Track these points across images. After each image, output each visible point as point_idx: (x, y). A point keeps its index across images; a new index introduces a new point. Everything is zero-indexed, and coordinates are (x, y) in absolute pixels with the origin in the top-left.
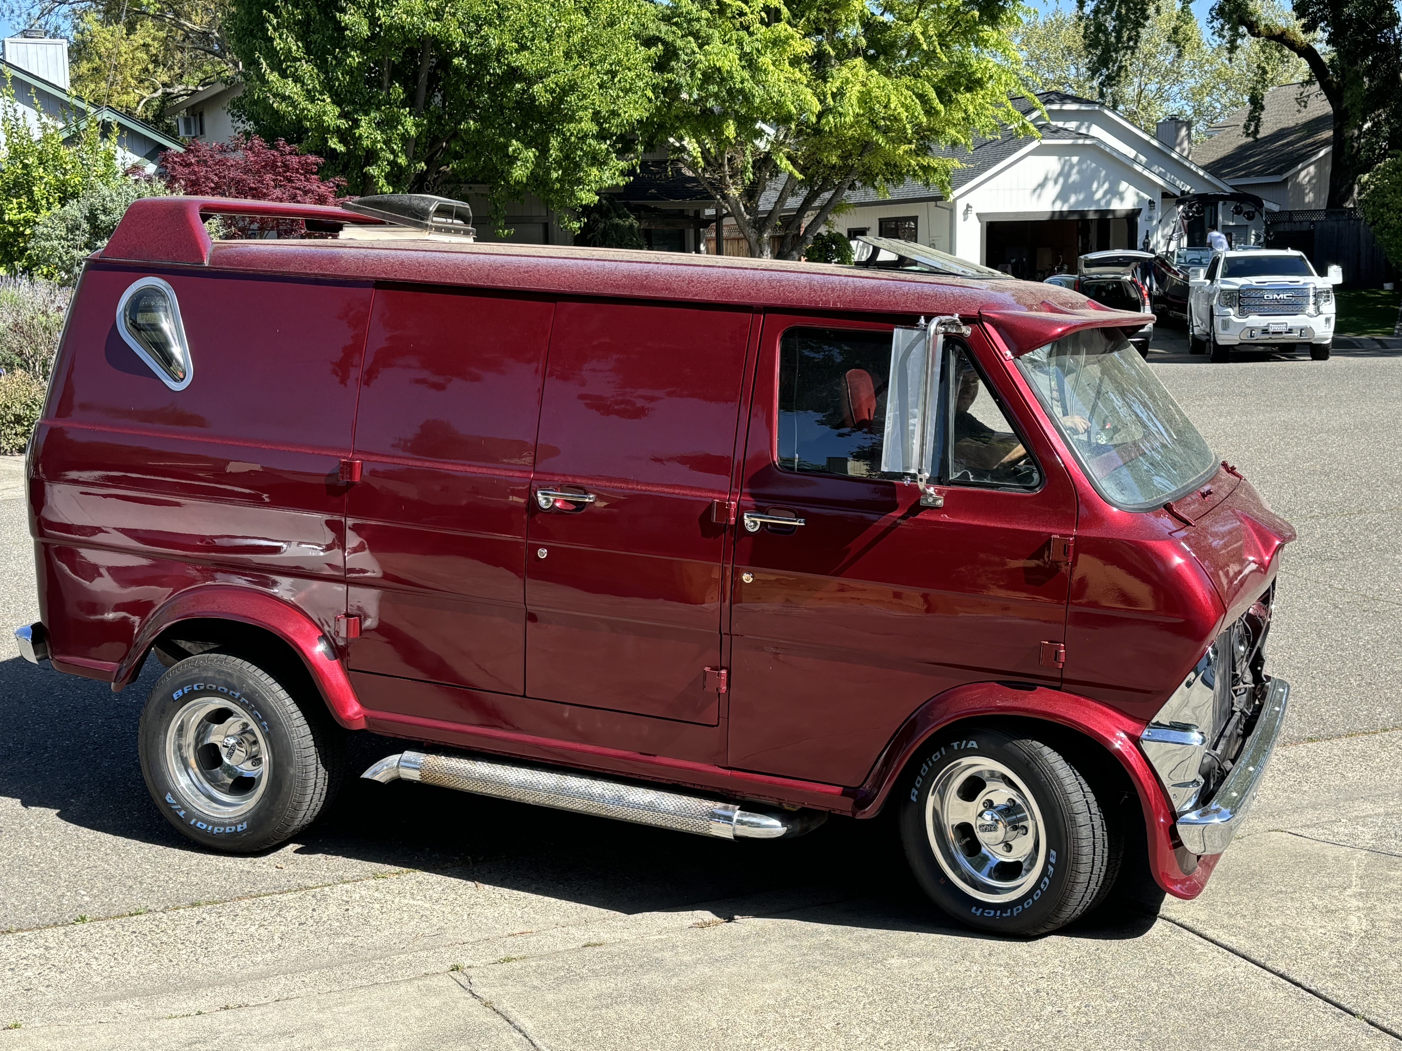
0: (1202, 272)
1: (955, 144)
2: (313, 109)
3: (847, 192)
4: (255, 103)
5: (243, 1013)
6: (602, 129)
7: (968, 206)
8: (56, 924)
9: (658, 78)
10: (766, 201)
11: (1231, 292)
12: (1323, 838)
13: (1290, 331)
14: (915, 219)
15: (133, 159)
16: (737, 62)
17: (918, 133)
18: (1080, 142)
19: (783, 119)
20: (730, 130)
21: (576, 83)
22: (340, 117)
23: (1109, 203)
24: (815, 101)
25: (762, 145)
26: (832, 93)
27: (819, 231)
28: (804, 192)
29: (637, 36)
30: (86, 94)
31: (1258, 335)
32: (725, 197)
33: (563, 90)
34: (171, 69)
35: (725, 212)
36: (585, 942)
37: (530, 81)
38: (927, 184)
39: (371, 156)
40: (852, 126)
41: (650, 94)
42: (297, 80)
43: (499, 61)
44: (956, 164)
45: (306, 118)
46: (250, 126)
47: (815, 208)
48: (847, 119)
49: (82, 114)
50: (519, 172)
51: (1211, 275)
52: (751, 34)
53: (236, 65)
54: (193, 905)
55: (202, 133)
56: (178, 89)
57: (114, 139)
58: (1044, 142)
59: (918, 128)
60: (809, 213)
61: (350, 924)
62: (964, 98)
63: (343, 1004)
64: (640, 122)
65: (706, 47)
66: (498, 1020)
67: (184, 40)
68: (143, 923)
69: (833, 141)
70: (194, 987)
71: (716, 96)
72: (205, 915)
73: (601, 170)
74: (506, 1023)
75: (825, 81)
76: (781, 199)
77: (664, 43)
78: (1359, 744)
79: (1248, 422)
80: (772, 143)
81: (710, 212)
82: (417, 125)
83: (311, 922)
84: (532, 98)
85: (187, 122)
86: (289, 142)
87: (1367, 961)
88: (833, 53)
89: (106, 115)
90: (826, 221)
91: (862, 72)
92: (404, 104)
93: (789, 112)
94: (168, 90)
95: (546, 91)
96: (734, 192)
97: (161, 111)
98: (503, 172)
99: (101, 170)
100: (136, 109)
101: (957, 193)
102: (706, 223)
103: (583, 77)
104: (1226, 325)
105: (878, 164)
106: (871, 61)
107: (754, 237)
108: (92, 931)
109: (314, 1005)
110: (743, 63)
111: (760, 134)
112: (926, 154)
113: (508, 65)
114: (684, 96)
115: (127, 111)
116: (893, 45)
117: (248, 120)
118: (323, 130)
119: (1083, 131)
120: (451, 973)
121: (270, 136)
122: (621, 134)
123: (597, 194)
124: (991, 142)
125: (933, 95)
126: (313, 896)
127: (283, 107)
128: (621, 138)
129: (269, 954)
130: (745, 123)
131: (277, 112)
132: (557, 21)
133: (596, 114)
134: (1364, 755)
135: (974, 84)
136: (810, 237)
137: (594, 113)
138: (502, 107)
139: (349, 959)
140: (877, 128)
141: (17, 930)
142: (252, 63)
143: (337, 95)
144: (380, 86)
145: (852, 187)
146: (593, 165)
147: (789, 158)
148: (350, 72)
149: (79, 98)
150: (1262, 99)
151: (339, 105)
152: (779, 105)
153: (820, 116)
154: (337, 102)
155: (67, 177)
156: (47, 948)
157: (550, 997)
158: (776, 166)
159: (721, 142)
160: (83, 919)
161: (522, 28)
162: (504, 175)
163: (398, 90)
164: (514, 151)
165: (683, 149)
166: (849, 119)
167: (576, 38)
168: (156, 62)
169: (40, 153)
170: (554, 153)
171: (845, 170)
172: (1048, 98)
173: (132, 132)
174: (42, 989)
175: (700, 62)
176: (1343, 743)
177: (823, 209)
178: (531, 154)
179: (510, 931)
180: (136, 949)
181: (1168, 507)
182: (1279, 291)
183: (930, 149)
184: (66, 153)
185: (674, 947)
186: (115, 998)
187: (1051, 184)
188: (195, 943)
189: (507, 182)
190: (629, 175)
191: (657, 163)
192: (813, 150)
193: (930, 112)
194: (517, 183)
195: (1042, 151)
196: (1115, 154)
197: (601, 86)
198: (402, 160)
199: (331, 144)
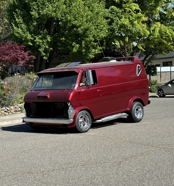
6: (95, 39)
9: (109, 27)
14: (172, 62)
20: (127, 40)
22: (31, 37)
24: (148, 32)
26: (152, 30)
29: (104, 17)
39: (39, 46)
40: (157, 38)
41: (107, 31)
42: (21, 28)
43: (70, 23)
45: (23, 37)
50: (75, 50)
52: (132, 16)
65: (121, 19)
73: (95, 50)
75: (150, 27)
77: (111, 19)
82: (50, 39)
84: (78, 32)
88: (152, 21)
90: (150, 62)
91: (159, 25)
92: (47, 34)
93: (141, 35)
95: (81, 30)
110: (130, 23)
118: (27, 41)
122: (100, 41)
123: (94, 55)
127: (18, 35)
137: (93, 35)
145: (157, 54)
147: (142, 46)
151: (31, 34)
158: (138, 48)
159: (125, 42)
163: (46, 31)
164: (74, 45)
170: (83, 45)
171: (155, 49)
175: (119, 23)
177: (150, 59)
190: (102, 51)
192: (147, 44)
197: (95, 29)
198: (47, 47)
199: (29, 44)
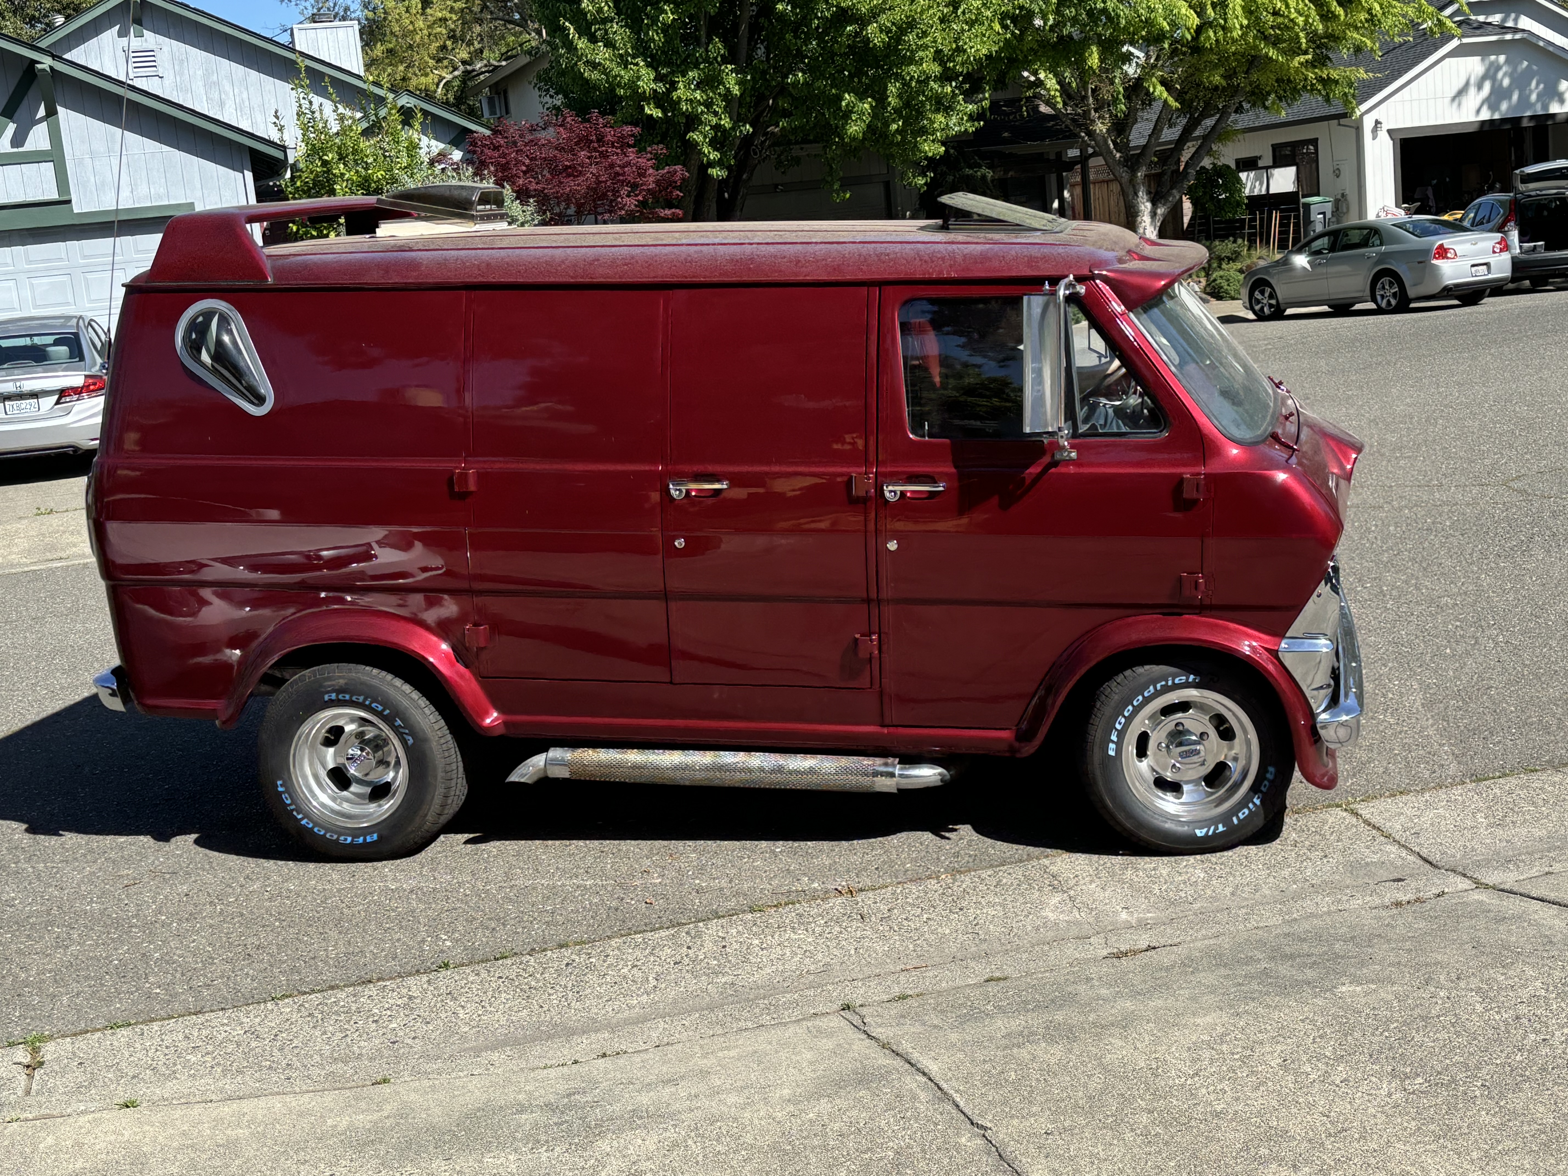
1: (1358, 49)
2: (626, 76)
3: (1233, 117)
4: (563, 73)
5: (622, 1061)
6: (946, 69)
7: (1377, 122)
8: (418, 971)
9: (1007, 5)
10: (1139, 135)
14: (1314, 142)
15: (437, 146)
17: (1314, 42)
18: (1508, 37)
19: (1155, 38)
20: (1094, 58)
21: (914, 20)
22: (655, 80)
23: (1546, 106)
24: (1191, 14)
25: (1131, 70)
26: (1213, 4)
27: (1202, 164)
28: (1182, 122)
30: (384, 79)
32: (1091, 134)
33: (899, 28)
34: (470, 43)
35: (1090, 151)
36: (987, 976)
37: (863, 21)
38: (1327, 99)
39: (693, 121)
40: (1237, 39)
41: (998, 26)
42: (608, 44)
43: (827, 2)
44: (1362, 74)
45: (619, 85)
46: (559, 100)
47: (1196, 139)
48: (1233, 33)
49: (381, 101)
50: (855, 128)
53: (539, 33)
54: (561, 946)
55: (507, 112)
56: (478, 65)
57: (417, 126)
58: (1466, 40)
59: (1313, 37)
60: (1189, 144)
61: (730, 961)
63: (728, 1048)
64: (989, 57)
66: (898, 1063)
67: (481, 11)
68: (509, 967)
69: (1214, 58)
70: (569, 1033)
71: (1075, 21)
72: (573, 957)
73: (948, 116)
74: (907, 1066)
76: (1156, 131)
80: (1143, 68)
81: (1073, 153)
82: (740, 83)
83: (686, 961)
84: (867, 40)
85: (491, 101)
86: (603, 114)
89: (405, 101)
90: (1210, 153)
92: (725, 61)
93: (1162, 29)
94: (469, 68)
95: (881, 32)
96: (1101, 127)
97: (462, 92)
98: (837, 127)
99: (405, 161)
100: (435, 92)
101: (1364, 107)
102: (1070, 165)
103: (922, 13)
105: (1267, 80)
107: (1125, 176)
108: (457, 978)
109: (697, 1049)
111: (1127, 58)
112: (1324, 65)
113: (838, 6)
114: (1038, 22)
115: (427, 95)
117: (557, 93)
118: (639, 98)
119: (1510, 24)
120: (842, 1013)
121: (582, 109)
122: (968, 73)
123: (943, 143)
124: (1401, 45)
126: (687, 933)
127: (595, 76)
128: (968, 77)
129: (645, 995)
130: (1110, 47)
131: (587, 81)
133: (938, 52)
136: (1192, 172)
137: (936, 52)
138: (833, 54)
139: (731, 999)
140: (1266, 39)
141: (379, 980)
142: (556, 30)
143: (652, 56)
144: (698, 43)
145: (1239, 110)
146: (937, 111)
147: (1164, 83)
148: (665, 29)
149: (376, 84)
151: (654, 68)
152: (1147, 23)
153: (1199, 30)
154: (652, 64)
155: (370, 172)
156: (410, 998)
157: (954, 1037)
158: (1148, 93)
159: (1084, 72)
160: (446, 966)
162: (839, 131)
163: (717, 47)
164: (847, 105)
165: (1039, 83)
166: (1235, 32)
168: (454, 37)
169: (339, 148)
170: (893, 101)
171: (1231, 90)
173: (435, 117)
174: (409, 1041)
177: (1206, 139)
178: (867, 105)
179: (903, 967)
180: (503, 995)
183: (1329, 59)
184: (364, 144)
185: (1088, 980)
186: (487, 1048)
187: (1472, 90)
188: (566, 987)
189: (842, 139)
190: (978, 120)
191: (1010, 103)
192: (1190, 71)
193: (1327, 16)
194: (854, 139)
195: (1461, 51)
196: (1551, 49)
197: (942, 20)
198: (726, 122)
199: (647, 111)
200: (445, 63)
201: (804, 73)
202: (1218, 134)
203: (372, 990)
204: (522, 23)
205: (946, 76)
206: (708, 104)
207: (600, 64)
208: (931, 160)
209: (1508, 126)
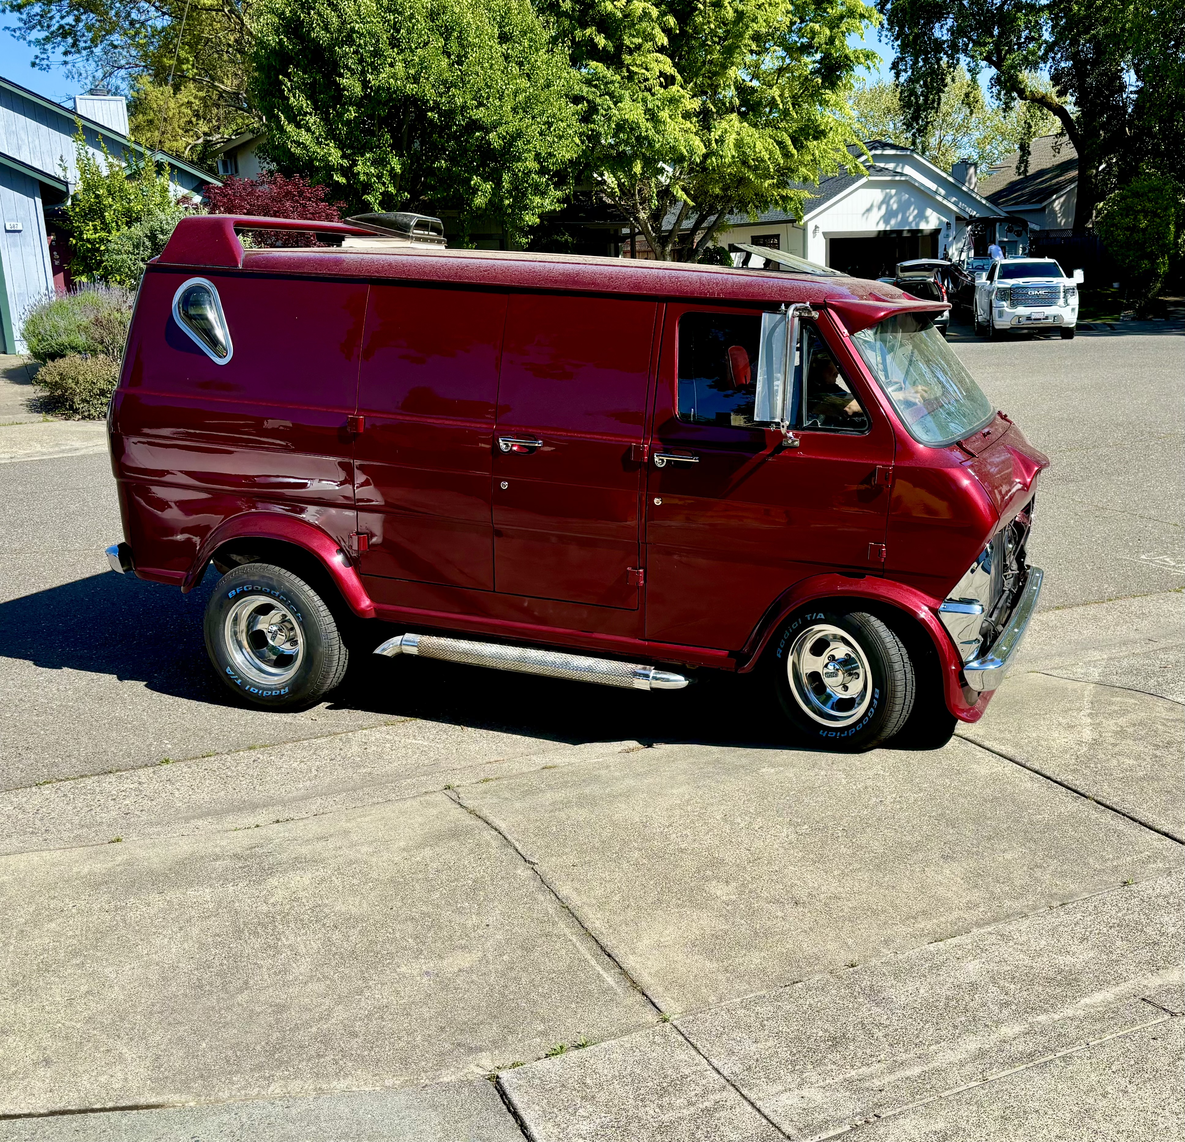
0: (985, 275)
1: (805, 179)
2: (321, 152)
3: (727, 216)
4: (276, 148)
5: (290, 825)
6: (542, 167)
7: (816, 227)
8: (146, 765)
9: (583, 128)
10: (668, 222)
11: (1005, 290)
12: (1065, 676)
13: (1047, 318)
14: (777, 236)
15: (182, 191)
16: (643, 115)
17: (779, 172)
18: (897, 178)
19: (679, 160)
20: (638, 168)
21: (521, 132)
23: (918, 224)
24: (702, 145)
25: (663, 179)
26: (716, 140)
27: (707, 245)
28: (695, 217)
29: (567, 96)
30: (143, 140)
31: (1023, 320)
32: (637, 219)
33: (512, 136)
34: (210, 121)
35: (637, 230)
36: (542, 766)
37: (487, 130)
38: (785, 210)
39: (367, 187)
40: (729, 166)
41: (577, 140)
42: (308, 130)
43: (463, 115)
44: (807, 195)
45: (316, 159)
46: (273, 166)
47: (704, 229)
48: (727, 160)
49: (141, 156)
50: (480, 201)
51: (991, 278)
52: (653, 95)
53: (261, 119)
54: (250, 749)
55: (236, 171)
56: (216, 137)
57: (167, 176)
58: (871, 178)
59: (778, 168)
60: (700, 232)
61: (369, 759)
62: (812, 144)
63: (364, 816)
64: (571, 161)
65: (619, 104)
66: (480, 823)
67: (219, 99)
68: (213, 763)
69: (716, 177)
70: (254, 807)
71: (627, 142)
72: (259, 756)
73: (543, 198)
74: (486, 825)
75: (709, 130)
76: (679, 221)
77: (588, 101)
78: (1092, 610)
79: (1016, 384)
80: (671, 178)
81: (625, 231)
83: (339, 758)
84: (489, 143)
85: (224, 163)
86: (303, 177)
87: (1096, 760)
88: (714, 110)
89: (159, 157)
91: (737, 124)
92: (392, 148)
94: (208, 138)
95: (499, 138)
96: (643, 215)
97: (203, 154)
98: (468, 199)
99: (158, 200)
100: (183, 153)
101: (807, 217)
102: (623, 238)
103: (527, 127)
104: (1001, 314)
105: (749, 194)
106: (743, 116)
107: (659, 248)
108: (174, 770)
109: (343, 817)
110: (647, 116)
111: (662, 171)
112: (784, 187)
113: (470, 118)
114: (603, 142)
115: (177, 155)
116: (759, 103)
117: (272, 161)
118: (329, 168)
119: (899, 170)
120: (444, 791)
121: (288, 173)
122: (557, 170)
123: (540, 216)
124: (832, 178)
125: (789, 142)
126: (340, 740)
128: (557, 173)
129: (309, 782)
130: (649, 163)
131: (293, 154)
132: (506, 85)
133: (538, 155)
134: (1095, 618)
135: (819, 134)
136: (701, 250)
137: (536, 155)
138: (466, 151)
139: (368, 784)
140: (749, 167)
141: (117, 771)
142: (273, 117)
143: (340, 142)
144: (372, 134)
145: (731, 212)
146: (535, 194)
147: (684, 189)
148: (348, 123)
149: (137, 143)
150: (1028, 147)
151: (342, 149)
152: (673, 149)
153: (706, 157)
154: (341, 146)
155: (132, 204)
156: (140, 783)
157: (518, 805)
159: (632, 177)
160: (167, 761)
161: (480, 90)
162: (469, 202)
163: (386, 138)
164: (475, 184)
165: (604, 182)
166: (728, 160)
167: (521, 97)
168: (197, 116)
169: (109, 186)
170: (506, 185)
171: (726, 199)
172: (874, 145)
173: (179, 170)
174: (138, 813)
175: (615, 115)
176: (1080, 610)
177: (710, 229)
178: (488, 186)
179: (487, 760)
180: (208, 781)
181: (959, 444)
182: (1037, 288)
183: (788, 183)
184: (128, 185)
185: (608, 767)
186: (194, 817)
187: (875, 209)
188: (252, 776)
189: (470, 207)
190: (563, 203)
191: (583, 194)
192: (701, 183)
193: (787, 155)
194: (479, 208)
195: (870, 185)
196: (922, 188)
199: (335, 178)
200: (191, 133)
201: (446, 161)
202: (717, 227)
203: (112, 778)
204: (249, 110)
205: (542, 171)
206: (379, 177)
207: (302, 143)
208: (530, 227)
209: (894, 235)
